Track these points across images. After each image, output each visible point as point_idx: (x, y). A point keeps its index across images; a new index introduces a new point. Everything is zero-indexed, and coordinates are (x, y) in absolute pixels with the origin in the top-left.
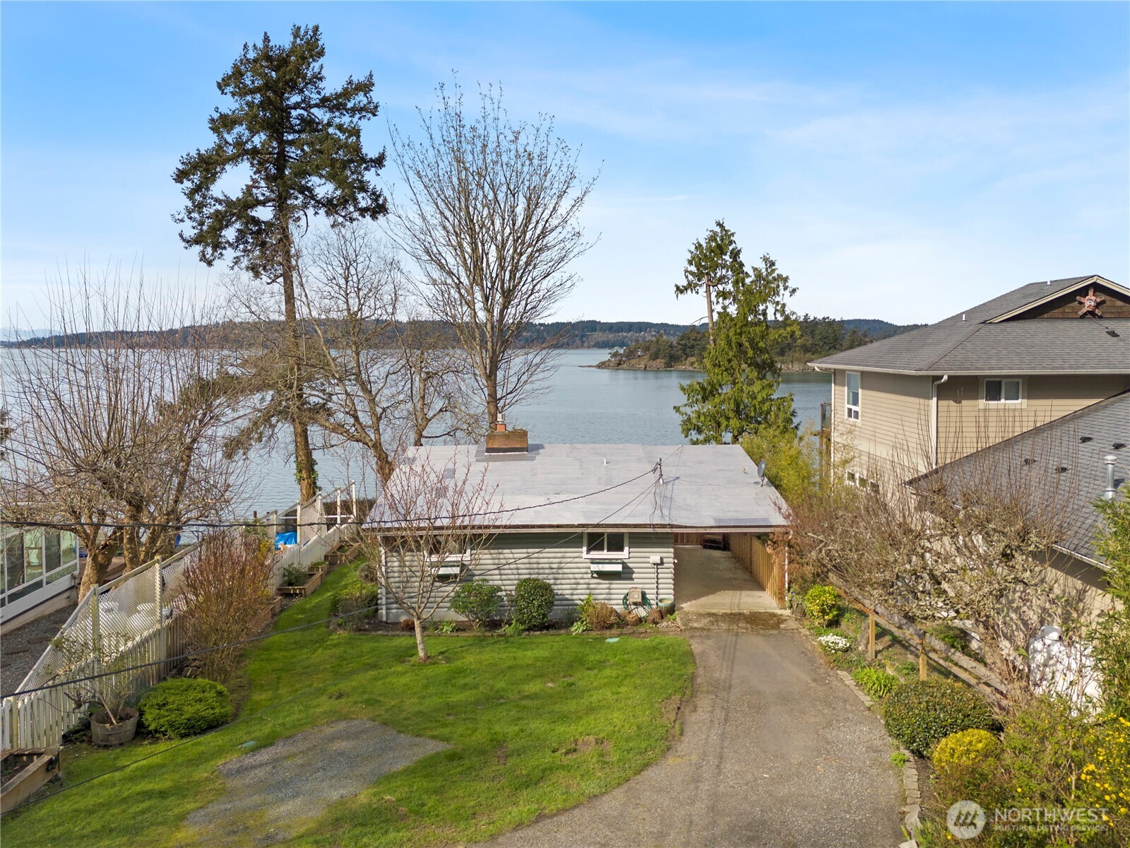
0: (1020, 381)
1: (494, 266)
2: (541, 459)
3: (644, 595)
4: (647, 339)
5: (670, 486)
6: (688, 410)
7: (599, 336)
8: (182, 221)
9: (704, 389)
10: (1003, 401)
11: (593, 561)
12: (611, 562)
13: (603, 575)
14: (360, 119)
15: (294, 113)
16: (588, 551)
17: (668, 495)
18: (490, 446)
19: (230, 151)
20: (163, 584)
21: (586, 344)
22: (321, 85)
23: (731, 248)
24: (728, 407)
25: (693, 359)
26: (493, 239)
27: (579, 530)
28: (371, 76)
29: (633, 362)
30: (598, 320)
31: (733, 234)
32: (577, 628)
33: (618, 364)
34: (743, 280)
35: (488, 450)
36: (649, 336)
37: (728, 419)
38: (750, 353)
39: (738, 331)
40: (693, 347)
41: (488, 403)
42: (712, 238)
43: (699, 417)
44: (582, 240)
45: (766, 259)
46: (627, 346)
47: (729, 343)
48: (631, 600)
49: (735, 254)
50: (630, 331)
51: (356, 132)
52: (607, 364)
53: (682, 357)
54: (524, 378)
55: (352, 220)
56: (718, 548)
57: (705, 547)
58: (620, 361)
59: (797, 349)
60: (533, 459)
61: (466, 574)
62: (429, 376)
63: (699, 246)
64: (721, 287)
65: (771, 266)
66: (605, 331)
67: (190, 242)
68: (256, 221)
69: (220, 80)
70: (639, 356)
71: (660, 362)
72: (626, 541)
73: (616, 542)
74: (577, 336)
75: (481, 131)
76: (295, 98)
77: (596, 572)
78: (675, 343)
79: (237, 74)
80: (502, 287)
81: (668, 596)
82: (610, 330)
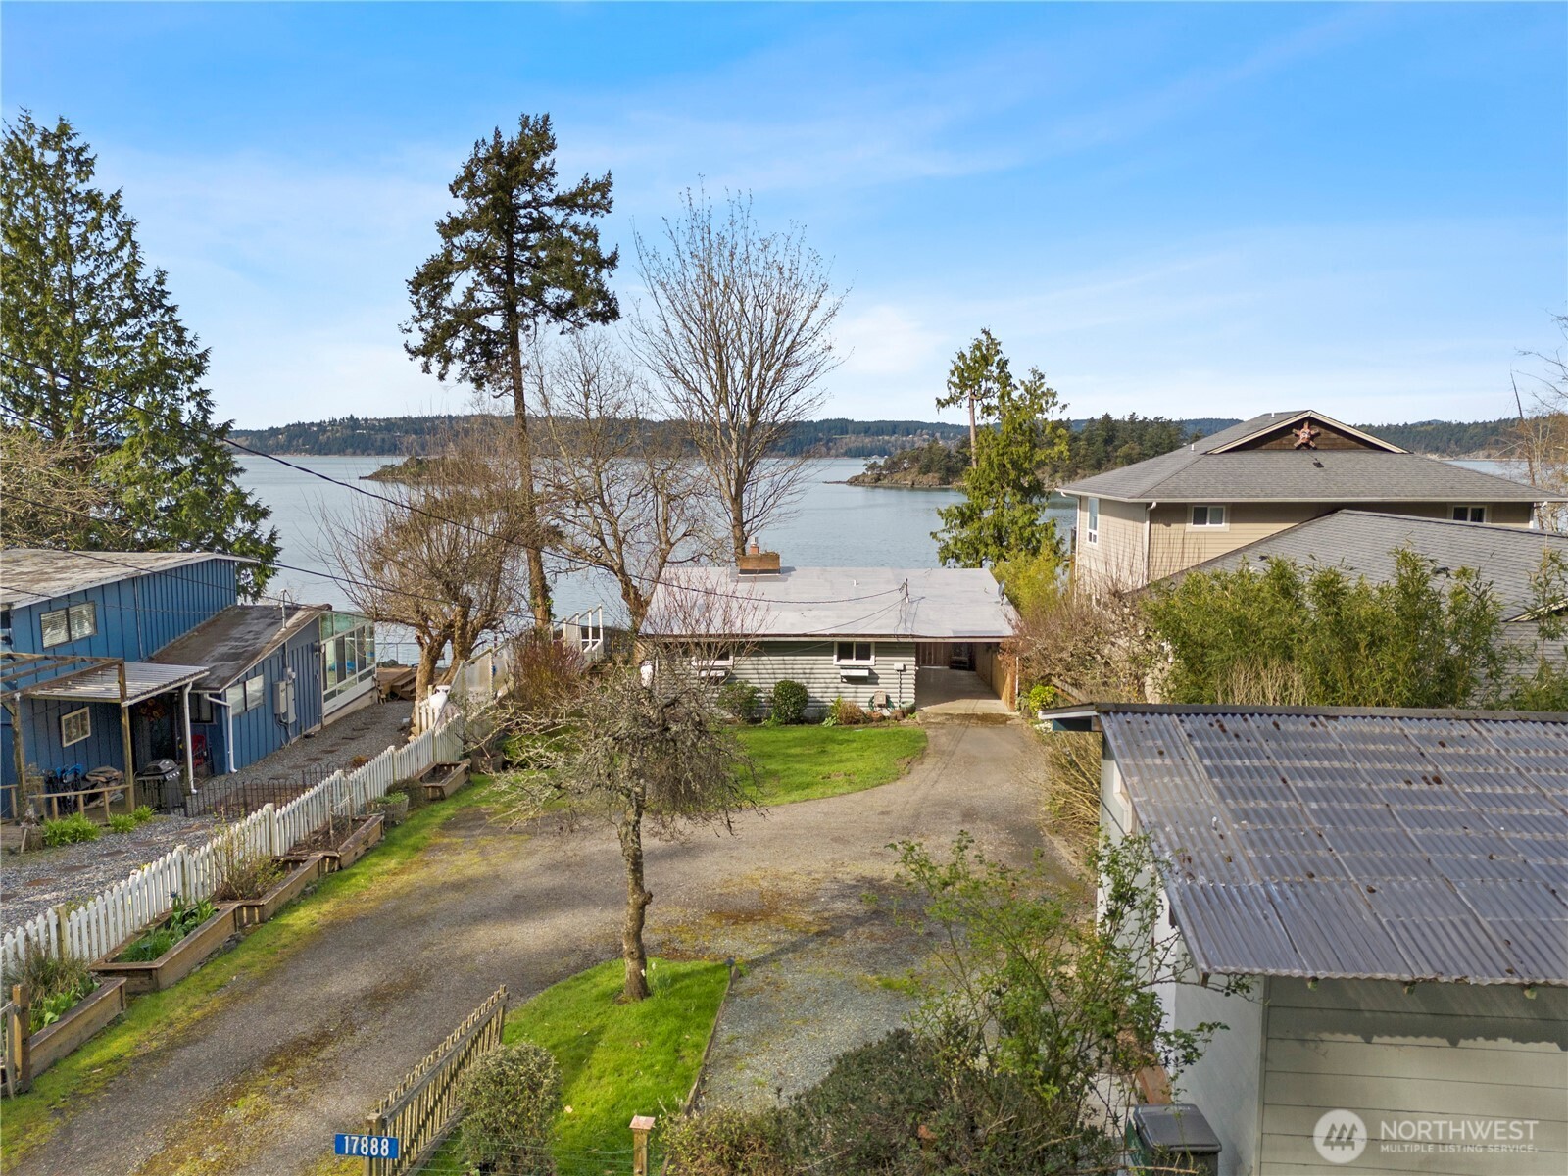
0: (1224, 507)
1: (741, 383)
2: (793, 580)
3: (888, 698)
4: (917, 446)
5: (915, 604)
6: (946, 536)
7: (851, 441)
8: (409, 331)
9: (962, 514)
10: (1208, 524)
11: (843, 668)
12: (858, 668)
13: (851, 680)
14: (592, 215)
15: (523, 212)
16: (839, 659)
17: (913, 611)
18: (744, 568)
19: (458, 256)
20: (494, 670)
21: (833, 452)
22: (553, 182)
23: (996, 358)
24: (988, 532)
26: (741, 355)
27: (830, 639)
28: (609, 175)
29: (897, 477)
30: (850, 419)
31: (999, 344)
32: (828, 722)
33: (876, 480)
34: (1009, 394)
35: (743, 572)
36: (920, 441)
37: (987, 545)
38: (1013, 475)
39: (1000, 452)
41: (734, 527)
42: (978, 347)
43: (956, 543)
44: (833, 352)
45: (1034, 372)
46: (890, 454)
47: (990, 464)
48: (876, 702)
49: (1003, 365)
50: (894, 433)
51: (592, 235)
52: (861, 479)
53: (962, 470)
54: (771, 501)
55: (581, 326)
56: (964, 669)
57: (952, 668)
58: (879, 475)
60: (786, 580)
61: (729, 678)
62: (671, 498)
63: (962, 356)
64: (985, 401)
65: (1039, 379)
66: (858, 433)
67: (414, 353)
68: (483, 330)
69: (452, 183)
70: (905, 469)
71: (932, 478)
72: (873, 650)
73: (863, 651)
74: (820, 440)
75: (728, 238)
76: (526, 197)
77: (845, 677)
78: (953, 452)
79: (470, 175)
80: (749, 405)
81: (910, 698)
82: (866, 432)
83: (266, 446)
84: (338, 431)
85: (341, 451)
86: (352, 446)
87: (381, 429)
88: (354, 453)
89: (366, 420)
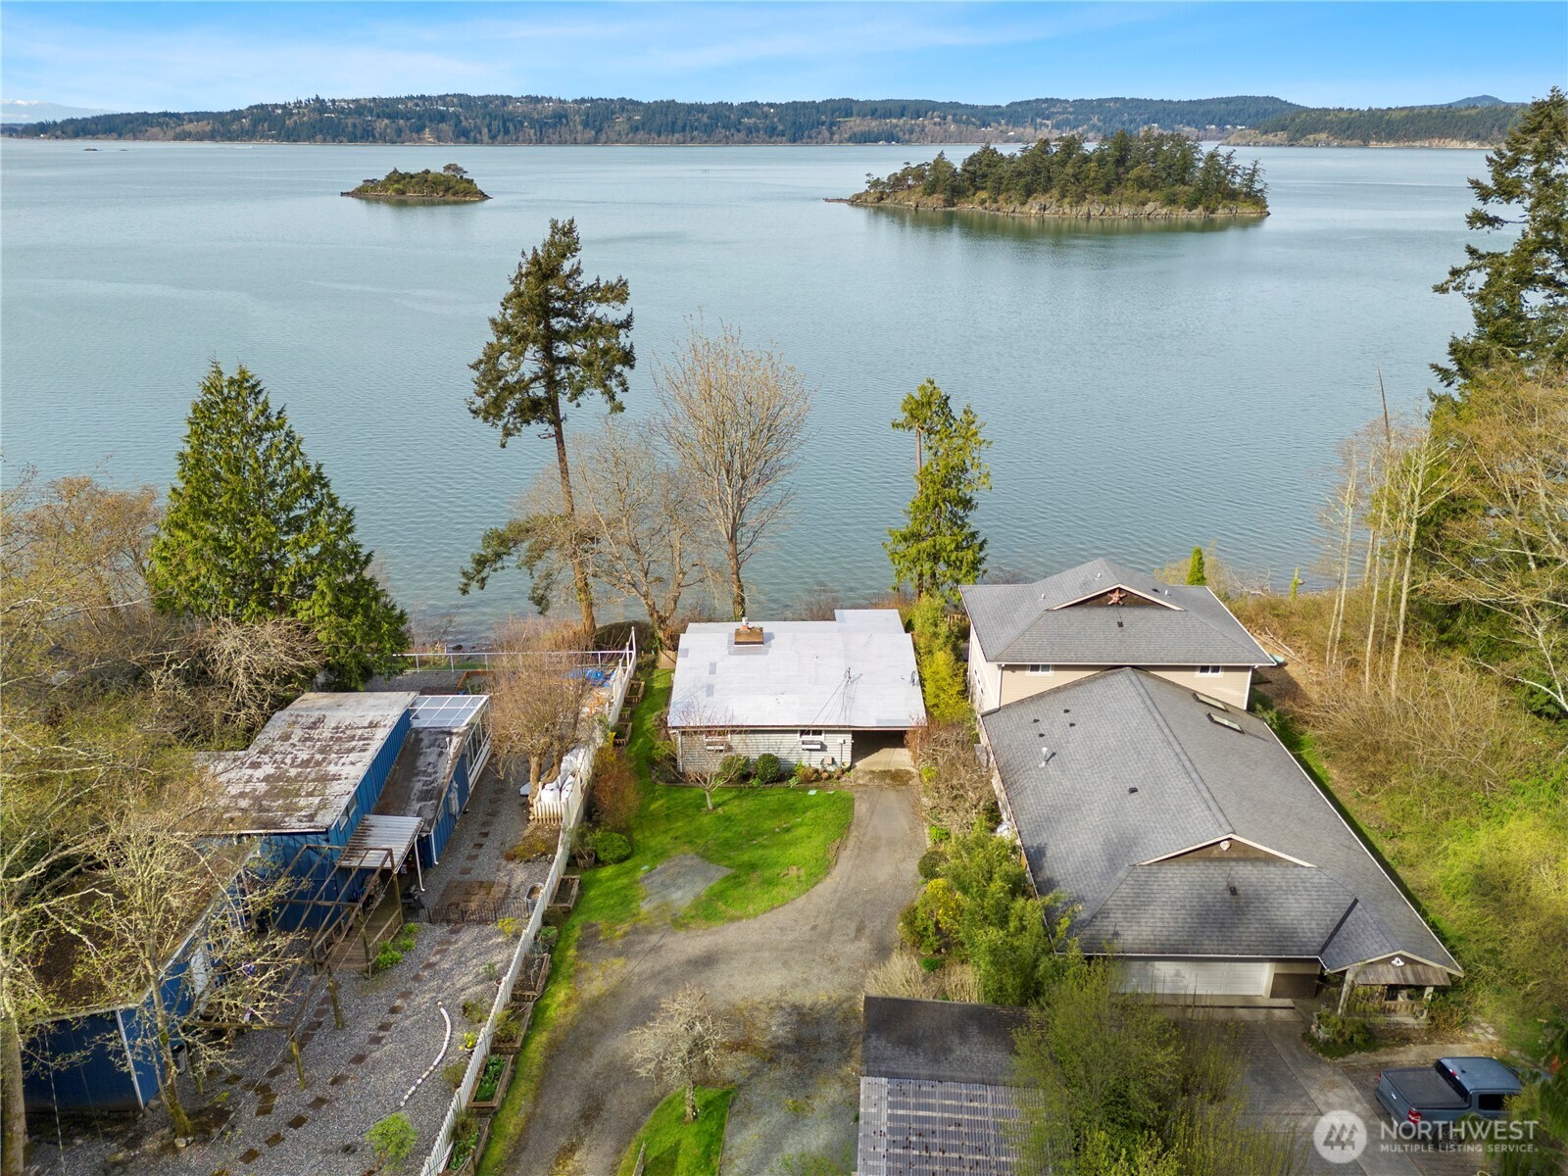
2: (772, 652)
3: (833, 760)
5: (854, 685)
7: (856, 124)
10: (1040, 672)
11: (803, 743)
12: (813, 742)
13: (808, 750)
16: (800, 737)
17: (852, 695)
18: (738, 640)
21: (836, 137)
25: (983, 195)
27: (795, 728)
29: (900, 199)
30: (855, 99)
32: (793, 782)
35: (737, 643)
40: (984, 176)
48: (825, 763)
50: (903, 115)
52: (863, 198)
53: (969, 189)
57: (871, 736)
58: (882, 193)
59: (1130, 183)
61: (728, 748)
66: (864, 116)
70: (909, 187)
71: (937, 199)
72: (823, 732)
74: (823, 123)
77: (805, 747)
81: (847, 759)
82: (873, 114)
83: (229, 131)
84: (304, 115)
85: (310, 138)
86: (321, 131)
87: (349, 113)
88: (324, 140)
89: (333, 101)
